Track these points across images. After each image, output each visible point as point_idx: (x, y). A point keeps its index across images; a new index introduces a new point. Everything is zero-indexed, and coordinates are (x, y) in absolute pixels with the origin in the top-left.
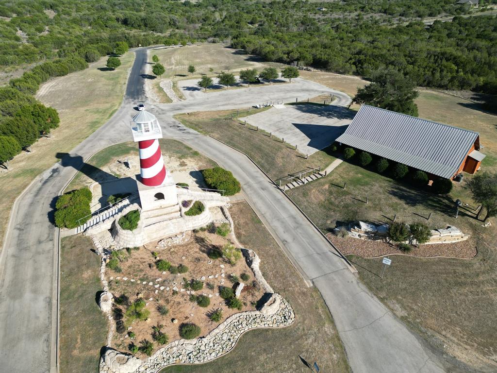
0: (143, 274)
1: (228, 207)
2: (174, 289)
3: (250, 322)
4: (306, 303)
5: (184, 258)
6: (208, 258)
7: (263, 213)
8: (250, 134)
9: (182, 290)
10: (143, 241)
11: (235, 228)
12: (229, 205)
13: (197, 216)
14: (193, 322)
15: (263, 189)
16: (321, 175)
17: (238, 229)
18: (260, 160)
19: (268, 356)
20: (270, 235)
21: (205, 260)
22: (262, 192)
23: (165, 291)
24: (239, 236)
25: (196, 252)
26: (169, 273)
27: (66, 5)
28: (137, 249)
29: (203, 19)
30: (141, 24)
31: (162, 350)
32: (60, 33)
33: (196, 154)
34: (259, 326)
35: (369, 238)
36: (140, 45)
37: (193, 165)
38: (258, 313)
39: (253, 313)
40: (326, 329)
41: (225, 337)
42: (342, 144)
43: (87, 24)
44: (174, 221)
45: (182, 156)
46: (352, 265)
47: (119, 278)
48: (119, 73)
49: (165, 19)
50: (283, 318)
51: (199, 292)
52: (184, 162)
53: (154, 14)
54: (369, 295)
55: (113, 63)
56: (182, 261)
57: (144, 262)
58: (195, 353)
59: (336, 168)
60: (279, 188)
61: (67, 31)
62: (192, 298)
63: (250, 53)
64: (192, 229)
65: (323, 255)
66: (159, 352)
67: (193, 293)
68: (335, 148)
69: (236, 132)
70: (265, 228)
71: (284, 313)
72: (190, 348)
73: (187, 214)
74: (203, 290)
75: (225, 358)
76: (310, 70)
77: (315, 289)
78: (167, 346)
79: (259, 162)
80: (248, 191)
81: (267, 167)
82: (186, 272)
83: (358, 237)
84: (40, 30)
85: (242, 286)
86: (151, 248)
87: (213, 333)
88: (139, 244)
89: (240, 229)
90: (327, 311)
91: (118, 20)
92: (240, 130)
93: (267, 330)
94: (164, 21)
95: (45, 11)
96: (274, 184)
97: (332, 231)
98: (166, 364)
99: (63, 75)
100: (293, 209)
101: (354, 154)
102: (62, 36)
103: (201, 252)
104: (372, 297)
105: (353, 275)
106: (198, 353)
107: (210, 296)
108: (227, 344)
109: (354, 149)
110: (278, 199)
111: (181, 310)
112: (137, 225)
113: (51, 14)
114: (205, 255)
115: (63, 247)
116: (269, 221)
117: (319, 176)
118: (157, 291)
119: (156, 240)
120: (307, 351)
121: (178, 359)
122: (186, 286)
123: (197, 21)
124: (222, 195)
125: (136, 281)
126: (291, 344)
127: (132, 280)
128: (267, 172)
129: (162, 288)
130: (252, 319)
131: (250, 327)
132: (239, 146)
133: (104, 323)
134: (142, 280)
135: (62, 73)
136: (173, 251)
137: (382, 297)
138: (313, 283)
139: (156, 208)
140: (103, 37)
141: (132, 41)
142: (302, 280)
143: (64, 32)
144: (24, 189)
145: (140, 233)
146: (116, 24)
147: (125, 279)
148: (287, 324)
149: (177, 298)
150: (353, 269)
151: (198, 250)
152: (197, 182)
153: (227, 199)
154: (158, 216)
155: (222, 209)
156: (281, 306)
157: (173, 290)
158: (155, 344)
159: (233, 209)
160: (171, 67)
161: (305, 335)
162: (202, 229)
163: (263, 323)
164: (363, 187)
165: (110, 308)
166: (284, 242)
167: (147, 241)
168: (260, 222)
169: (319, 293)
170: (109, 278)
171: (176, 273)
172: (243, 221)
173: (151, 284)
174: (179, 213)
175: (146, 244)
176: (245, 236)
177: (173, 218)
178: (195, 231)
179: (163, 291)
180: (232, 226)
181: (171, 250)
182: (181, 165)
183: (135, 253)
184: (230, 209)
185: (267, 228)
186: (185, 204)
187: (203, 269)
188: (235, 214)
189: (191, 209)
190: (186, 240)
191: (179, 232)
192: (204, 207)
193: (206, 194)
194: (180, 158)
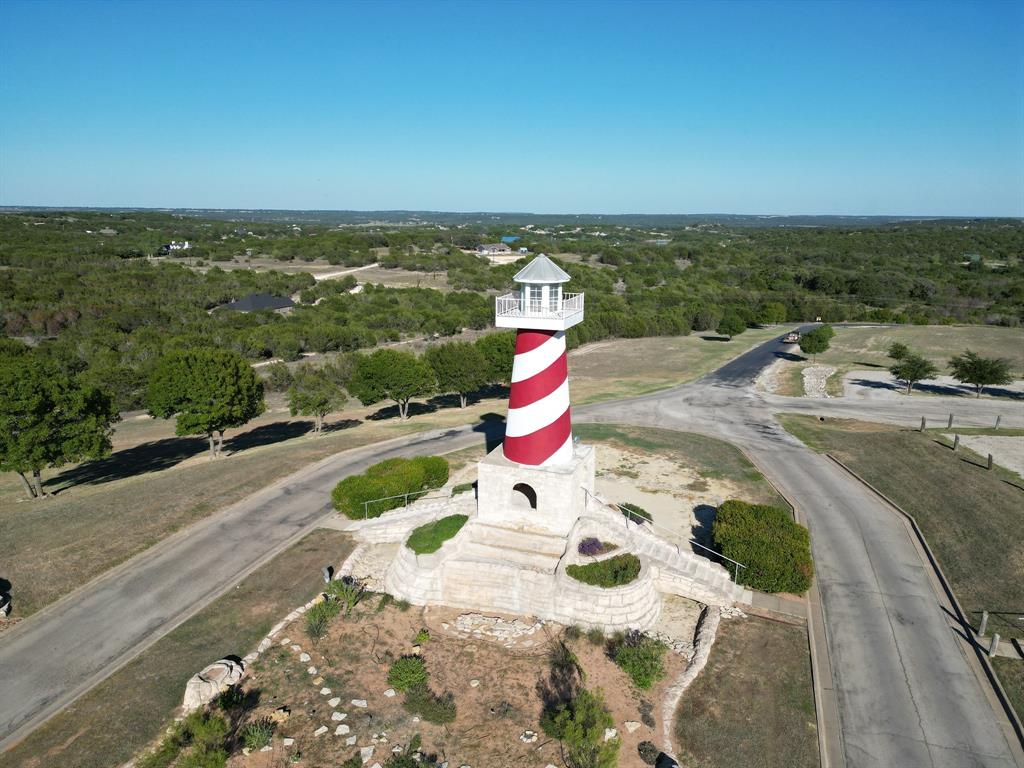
0: (350, 668)
1: (725, 616)
2: (364, 751)
5: (475, 684)
6: (536, 723)
7: (846, 686)
8: (957, 471)
10: (429, 596)
11: (698, 680)
12: (737, 612)
15: (901, 619)
17: (707, 689)
18: (950, 541)
21: (520, 723)
22: (890, 628)
24: (690, 709)
25: (521, 686)
26: (402, 697)
27: (714, 254)
28: (405, 606)
29: (1003, 293)
36: (819, 319)
43: (736, 281)
44: (530, 575)
47: (296, 649)
48: (733, 345)
49: (903, 285)
52: (705, 484)
53: (880, 274)
55: (730, 327)
56: (465, 689)
57: (384, 644)
60: (971, 641)
64: (568, 622)
69: (913, 458)
70: (814, 736)
73: (573, 571)
79: (941, 548)
80: (841, 604)
81: (965, 563)
82: (440, 723)
86: (431, 620)
88: (417, 599)
89: (715, 693)
91: (798, 279)
94: (899, 287)
95: (676, 261)
96: (961, 621)
99: (632, 337)
103: (533, 694)
110: (945, 673)
112: (439, 546)
113: (683, 264)
114: (538, 706)
115: (300, 543)
116: (853, 722)
118: (323, 730)
119: (462, 607)
124: (732, 579)
125: (317, 676)
127: (312, 670)
128: (956, 580)
129: (342, 730)
132: (903, 492)
134: (329, 681)
135: (634, 332)
136: (471, 654)
139: (509, 525)
140: (749, 298)
145: (431, 569)
147: (305, 658)
151: (532, 684)
152: (695, 530)
153: (746, 596)
154: (503, 547)
155: (704, 613)
157: (358, 754)
159: (741, 629)
160: (856, 350)
162: (595, 637)
167: (440, 600)
168: (809, 708)
171: (414, 712)
172: (742, 675)
173: (334, 702)
174: (553, 562)
175: (433, 604)
176: (713, 722)
177: (533, 568)
178: (572, 632)
179: (335, 739)
180: (695, 672)
181: (468, 649)
182: (691, 487)
183: (390, 615)
184: (728, 625)
185: (823, 738)
186: (589, 546)
187: (491, 744)
188: (733, 645)
189: (596, 564)
190: (528, 644)
191: (528, 615)
192: (635, 576)
193: (684, 554)
194: (703, 474)
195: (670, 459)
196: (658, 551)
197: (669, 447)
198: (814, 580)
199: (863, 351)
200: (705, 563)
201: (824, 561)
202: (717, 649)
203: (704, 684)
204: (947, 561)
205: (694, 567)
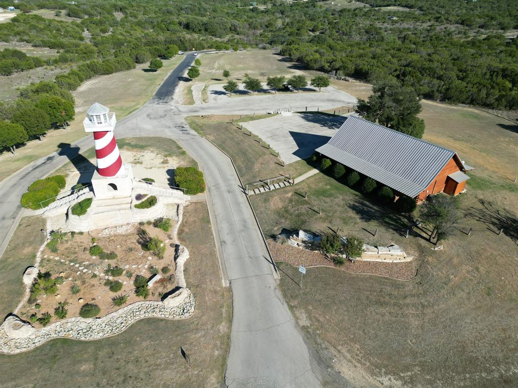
0: (75, 256)
1: (184, 205)
2: (95, 273)
3: (149, 310)
4: (213, 301)
5: (119, 246)
6: (141, 250)
7: (217, 214)
8: (242, 138)
9: (102, 275)
10: (89, 228)
11: (181, 224)
12: (187, 203)
13: (146, 209)
14: (97, 304)
15: (229, 192)
16: (290, 183)
18: (241, 164)
19: (152, 342)
20: (212, 235)
21: (137, 251)
22: (227, 196)
23: (87, 274)
24: (181, 232)
25: (132, 243)
26: (98, 257)
27: (134, 8)
28: (81, 233)
29: (266, 25)
30: (202, 28)
31: (58, 323)
32: (121, 34)
33: (184, 153)
34: (155, 315)
35: (307, 247)
36: (194, 49)
37: (174, 163)
38: (160, 303)
39: (156, 303)
40: (221, 327)
41: (118, 321)
42: (322, 154)
43: (150, 26)
44: (123, 211)
45: (169, 154)
46: (278, 271)
47: (51, 257)
48: (159, 74)
49: (227, 25)
50: (182, 311)
51: (116, 278)
52: (167, 160)
53: (216, 20)
54: (280, 301)
55: (155, 65)
56: (116, 249)
57: (82, 246)
58: (84, 331)
59: (308, 178)
60: (245, 193)
61: (129, 32)
62: (108, 283)
63: (295, 61)
64: (139, 221)
65: (254, 259)
66: (54, 325)
67: (111, 278)
68: (315, 158)
69: (231, 135)
70: (210, 228)
71: (184, 307)
72: (83, 326)
73: (136, 206)
74: (121, 277)
75: (111, 339)
76: (348, 81)
77: (230, 290)
78: (64, 321)
79: (238, 167)
80: (214, 192)
81: (244, 170)
82: (114, 259)
83: (297, 246)
84: (104, 31)
85: (158, 277)
86: (93, 235)
87: (110, 316)
88: (84, 230)
89: (186, 226)
90: (231, 311)
91: (180, 24)
92: (235, 134)
93: (162, 320)
94: (225, 26)
95: (114, 14)
96: (243, 188)
97: (274, 237)
98: (56, 335)
99: (108, 74)
100: (248, 213)
101: (330, 165)
102: (123, 37)
103: (137, 244)
104: (283, 304)
105: (274, 281)
106: (88, 331)
107: (125, 283)
108: (118, 328)
109: (331, 160)
110: (239, 203)
111: (92, 292)
112: (86, 211)
113: (119, 16)
114: (140, 246)
115: (20, 225)
116: (219, 222)
117: (287, 184)
118: (79, 273)
119: (102, 227)
120: (191, 344)
121: (68, 333)
122: (107, 272)
123: (259, 27)
124: (184, 194)
125: (66, 262)
126: (178, 335)
127: (62, 261)
128: (242, 176)
129: (85, 271)
130: (152, 308)
131: (147, 315)
132: (228, 149)
133: (20, 294)
134: (71, 261)
135: (108, 72)
136: (113, 240)
137: (292, 305)
138: (230, 283)
139: (109, 198)
140: (160, 40)
141: (187, 45)
142: (220, 279)
143: (125, 34)
144: (15, 172)
145: (87, 219)
146: (177, 27)
147: (57, 258)
148: (183, 317)
149: (95, 281)
150: (277, 276)
151: (135, 241)
152: (169, 180)
153: (188, 197)
154: (109, 206)
155: (178, 206)
156: (185, 300)
157: (94, 274)
158: (54, 317)
159: (189, 207)
160: (211, 71)
161: (197, 329)
162: (149, 223)
163: (161, 313)
164: (325, 198)
165: (31, 282)
166: (223, 243)
167: (93, 228)
168: (209, 222)
169: (231, 293)
170: (43, 256)
171: (104, 259)
172: (192, 220)
173: (77, 265)
174: (129, 205)
175: (91, 230)
176: (187, 233)
177: (122, 209)
178: (141, 224)
179: (85, 273)
180: (179, 223)
181: (111, 238)
182: (163, 163)
183: (77, 238)
184: (186, 207)
185: (213, 228)
186: (139, 197)
187: (131, 258)
188: (188, 212)
189: (143, 202)
190: (129, 231)
191: (126, 223)
192: (156, 202)
193: (168, 190)
194: (166, 156)
195: (152, 152)
196: (160, 192)
197: (150, 146)
198: (206, 188)
199: (214, 71)
200: (175, 191)
201: (208, 180)
202: (184, 215)
203: (182, 225)
204: (240, 171)
205: (172, 193)
